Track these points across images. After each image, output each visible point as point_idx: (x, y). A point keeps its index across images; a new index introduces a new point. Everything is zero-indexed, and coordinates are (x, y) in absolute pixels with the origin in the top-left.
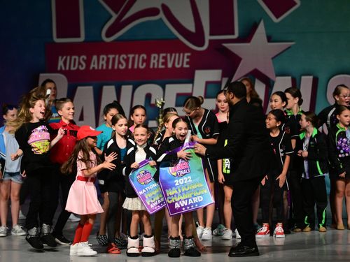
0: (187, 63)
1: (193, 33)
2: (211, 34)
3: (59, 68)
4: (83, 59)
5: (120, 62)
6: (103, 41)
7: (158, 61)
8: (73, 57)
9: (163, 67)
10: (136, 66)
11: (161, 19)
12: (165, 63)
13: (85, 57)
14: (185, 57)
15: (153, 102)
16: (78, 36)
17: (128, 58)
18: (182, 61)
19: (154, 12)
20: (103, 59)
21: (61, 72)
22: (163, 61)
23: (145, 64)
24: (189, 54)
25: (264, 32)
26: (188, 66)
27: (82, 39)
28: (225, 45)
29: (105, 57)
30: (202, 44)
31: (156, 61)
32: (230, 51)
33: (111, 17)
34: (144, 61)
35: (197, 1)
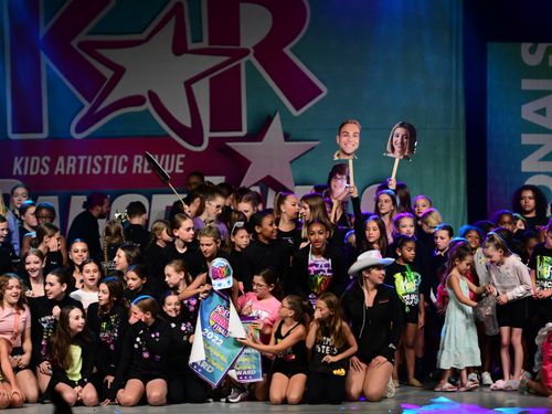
0: (181, 167)
1: (188, 129)
2: (211, 131)
3: (15, 173)
4: (46, 161)
5: (94, 165)
6: (72, 138)
7: (143, 165)
8: (33, 159)
9: (149, 171)
10: (114, 172)
11: (147, 110)
13: (48, 159)
14: (178, 159)
16: (41, 131)
17: (104, 160)
18: (172, 165)
19: (138, 100)
20: (72, 162)
21: (17, 177)
23: (125, 168)
24: (183, 156)
25: (280, 127)
26: (181, 171)
27: (45, 135)
28: (229, 144)
29: (74, 158)
30: (200, 144)
31: (140, 165)
32: (238, 154)
33: (83, 106)
34: (124, 164)
35: (194, 86)
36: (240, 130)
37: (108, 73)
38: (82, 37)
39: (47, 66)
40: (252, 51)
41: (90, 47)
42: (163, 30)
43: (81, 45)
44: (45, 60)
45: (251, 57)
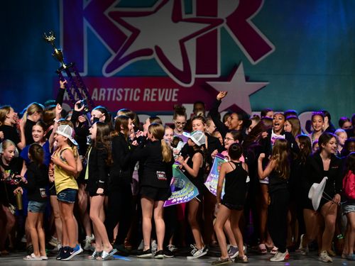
0: (176, 98)
2: (197, 73)
3: (64, 99)
6: (103, 76)
7: (150, 95)
9: (155, 100)
10: (131, 99)
11: (154, 59)
12: (156, 97)
17: (124, 92)
18: (171, 95)
19: (148, 52)
20: (103, 92)
22: (155, 95)
23: (139, 97)
24: (177, 90)
25: (243, 72)
26: (176, 100)
28: (209, 83)
29: (105, 90)
31: (149, 95)
33: (111, 55)
34: (138, 94)
35: (186, 44)
36: (216, 73)
37: (128, 33)
38: (112, 9)
39: (88, 28)
40: (225, 21)
44: (86, 24)
45: (224, 25)
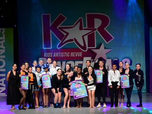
1: (83, 46)
5: (62, 55)
8: (48, 53)
13: (52, 53)
14: (81, 53)
15: (71, 66)
16: (50, 47)
21: (45, 57)
27: (51, 48)
30: (86, 50)
32: (94, 52)
41: (61, 28)
42: (77, 25)
43: (59, 28)
